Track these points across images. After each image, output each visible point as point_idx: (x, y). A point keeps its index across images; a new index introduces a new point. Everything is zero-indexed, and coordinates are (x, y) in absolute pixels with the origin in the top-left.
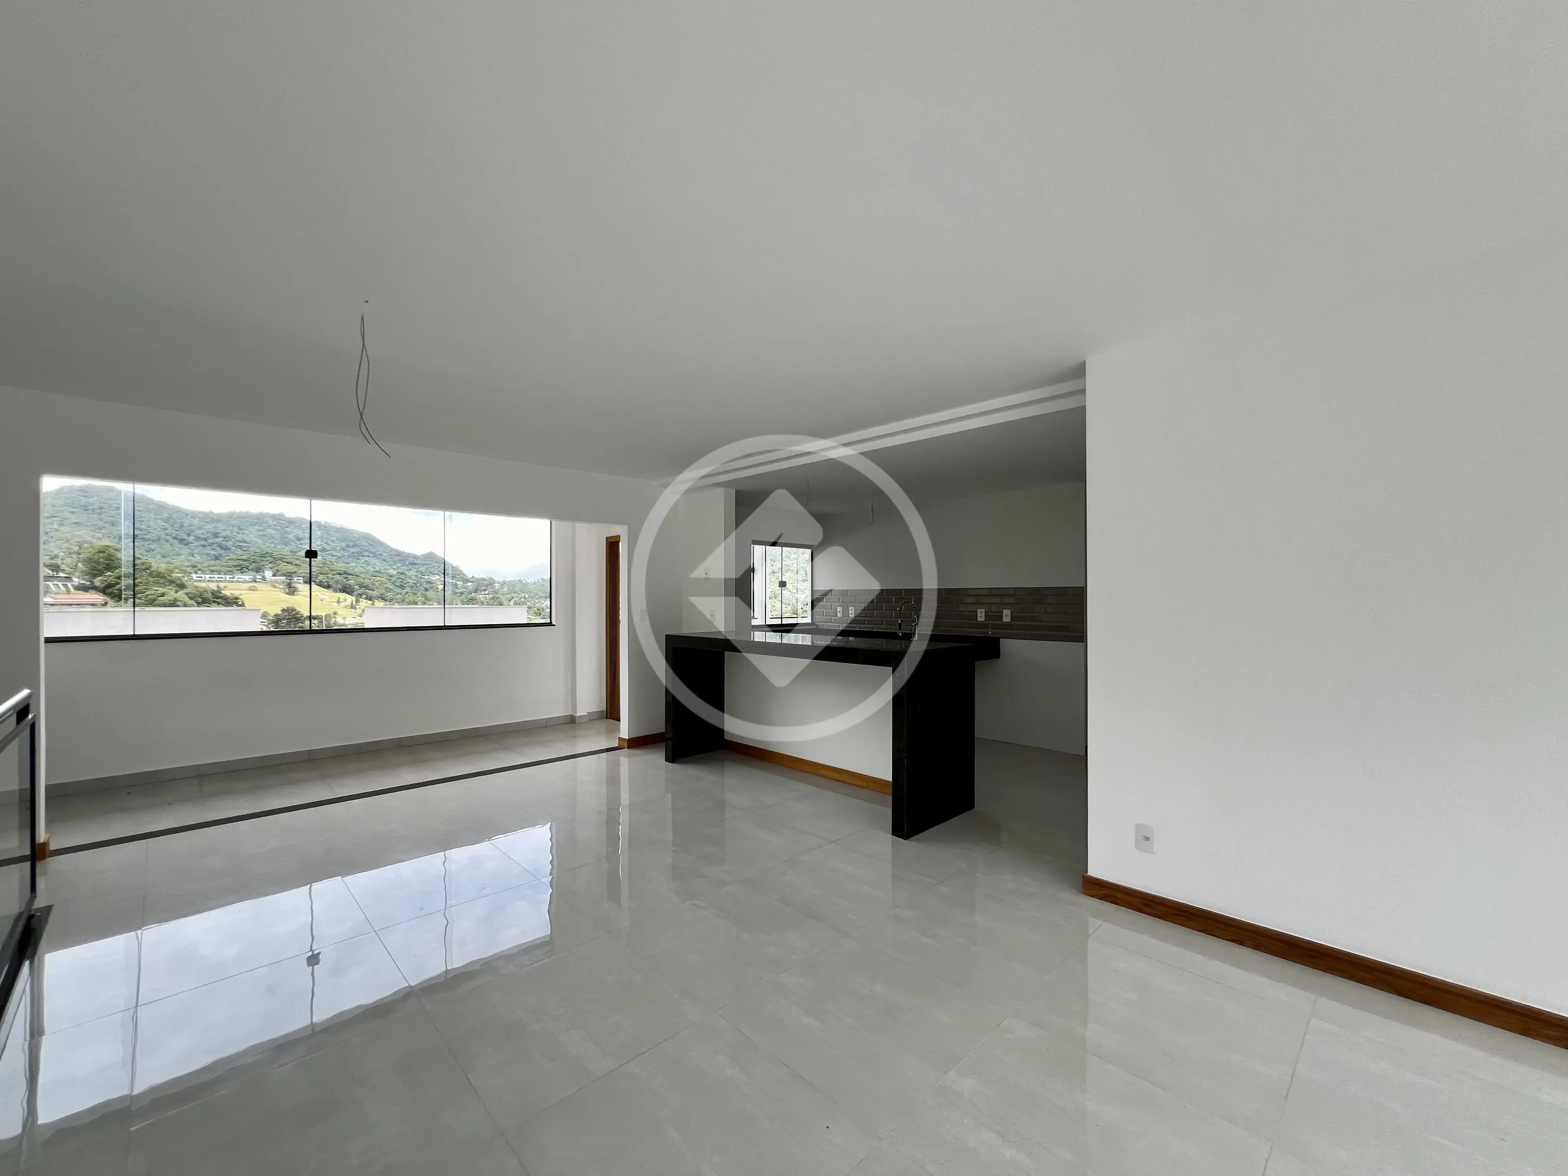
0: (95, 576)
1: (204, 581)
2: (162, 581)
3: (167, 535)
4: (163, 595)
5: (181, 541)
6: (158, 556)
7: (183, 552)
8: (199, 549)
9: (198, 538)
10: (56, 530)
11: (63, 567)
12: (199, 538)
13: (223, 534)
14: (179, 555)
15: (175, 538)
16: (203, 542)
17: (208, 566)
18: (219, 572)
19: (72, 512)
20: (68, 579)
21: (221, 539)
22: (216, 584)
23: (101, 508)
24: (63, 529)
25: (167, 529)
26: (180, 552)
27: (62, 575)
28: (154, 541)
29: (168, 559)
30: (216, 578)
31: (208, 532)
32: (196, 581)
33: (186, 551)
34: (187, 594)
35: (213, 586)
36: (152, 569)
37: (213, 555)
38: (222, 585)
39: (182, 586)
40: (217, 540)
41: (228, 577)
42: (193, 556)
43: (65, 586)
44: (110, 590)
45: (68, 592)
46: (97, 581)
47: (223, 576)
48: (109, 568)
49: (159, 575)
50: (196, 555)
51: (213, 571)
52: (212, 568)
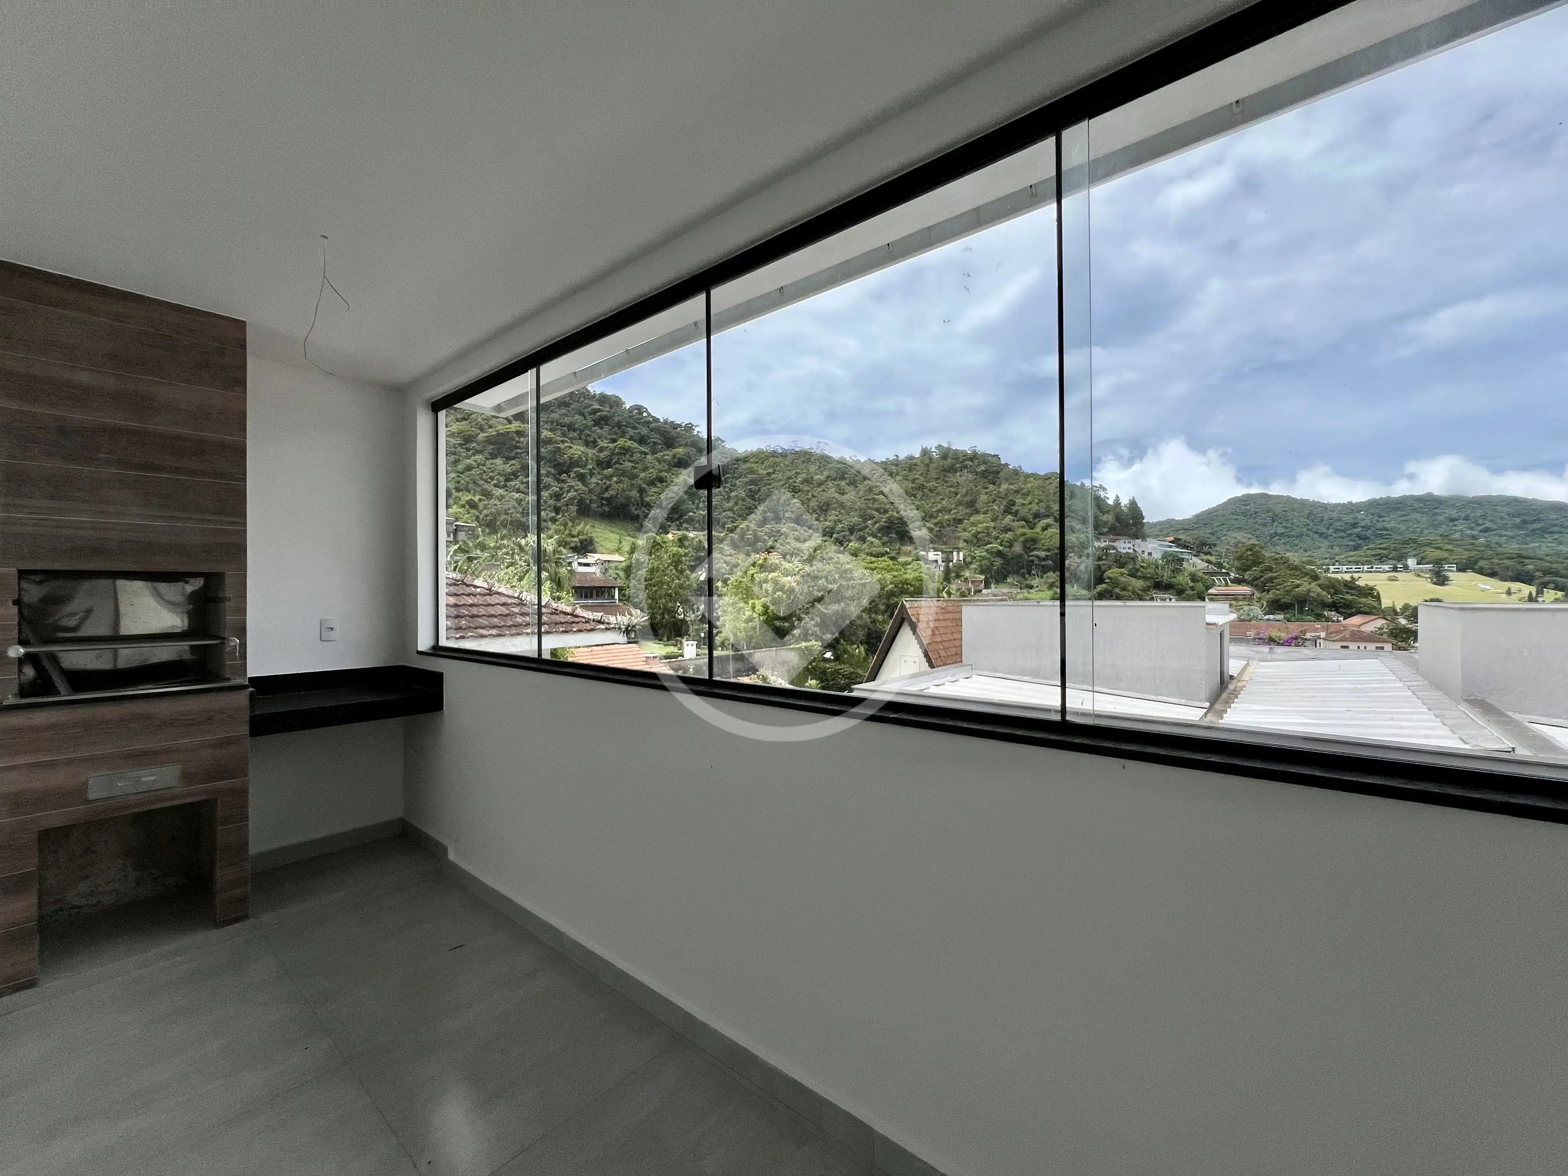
0: (1245, 570)
1: (1342, 572)
2: (1298, 573)
3: (1309, 530)
4: (1298, 586)
5: (1321, 535)
6: (1301, 551)
7: (1323, 545)
8: (1338, 540)
9: (1336, 530)
10: (1225, 535)
11: (1225, 564)
12: (1338, 530)
13: (1363, 524)
14: (1319, 548)
15: (1315, 533)
16: (1342, 534)
17: (1346, 557)
18: (1357, 563)
19: (1236, 519)
20: (1228, 574)
21: (1359, 529)
22: (1350, 575)
23: (1256, 513)
24: (1230, 533)
25: (1308, 525)
26: (1320, 545)
27: (1224, 571)
28: (1297, 537)
29: (1309, 553)
30: (1353, 569)
31: (1347, 524)
32: (1333, 572)
33: (1325, 544)
34: (1320, 586)
35: (1347, 577)
36: (1290, 562)
37: (1352, 546)
38: (1356, 576)
39: (1315, 577)
40: (1356, 531)
41: (1366, 567)
42: (1332, 549)
43: (1225, 580)
44: (1255, 582)
45: (1227, 585)
46: (1247, 575)
47: (1361, 567)
48: (1256, 563)
49: (1296, 568)
50: (1335, 547)
51: (1350, 562)
52: (1350, 559)
